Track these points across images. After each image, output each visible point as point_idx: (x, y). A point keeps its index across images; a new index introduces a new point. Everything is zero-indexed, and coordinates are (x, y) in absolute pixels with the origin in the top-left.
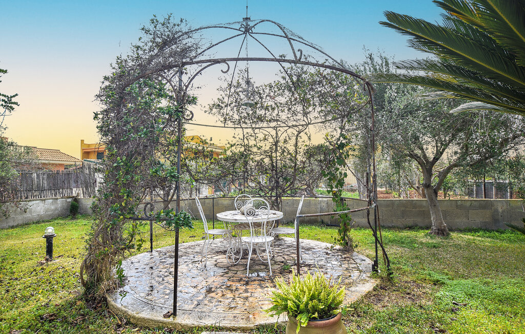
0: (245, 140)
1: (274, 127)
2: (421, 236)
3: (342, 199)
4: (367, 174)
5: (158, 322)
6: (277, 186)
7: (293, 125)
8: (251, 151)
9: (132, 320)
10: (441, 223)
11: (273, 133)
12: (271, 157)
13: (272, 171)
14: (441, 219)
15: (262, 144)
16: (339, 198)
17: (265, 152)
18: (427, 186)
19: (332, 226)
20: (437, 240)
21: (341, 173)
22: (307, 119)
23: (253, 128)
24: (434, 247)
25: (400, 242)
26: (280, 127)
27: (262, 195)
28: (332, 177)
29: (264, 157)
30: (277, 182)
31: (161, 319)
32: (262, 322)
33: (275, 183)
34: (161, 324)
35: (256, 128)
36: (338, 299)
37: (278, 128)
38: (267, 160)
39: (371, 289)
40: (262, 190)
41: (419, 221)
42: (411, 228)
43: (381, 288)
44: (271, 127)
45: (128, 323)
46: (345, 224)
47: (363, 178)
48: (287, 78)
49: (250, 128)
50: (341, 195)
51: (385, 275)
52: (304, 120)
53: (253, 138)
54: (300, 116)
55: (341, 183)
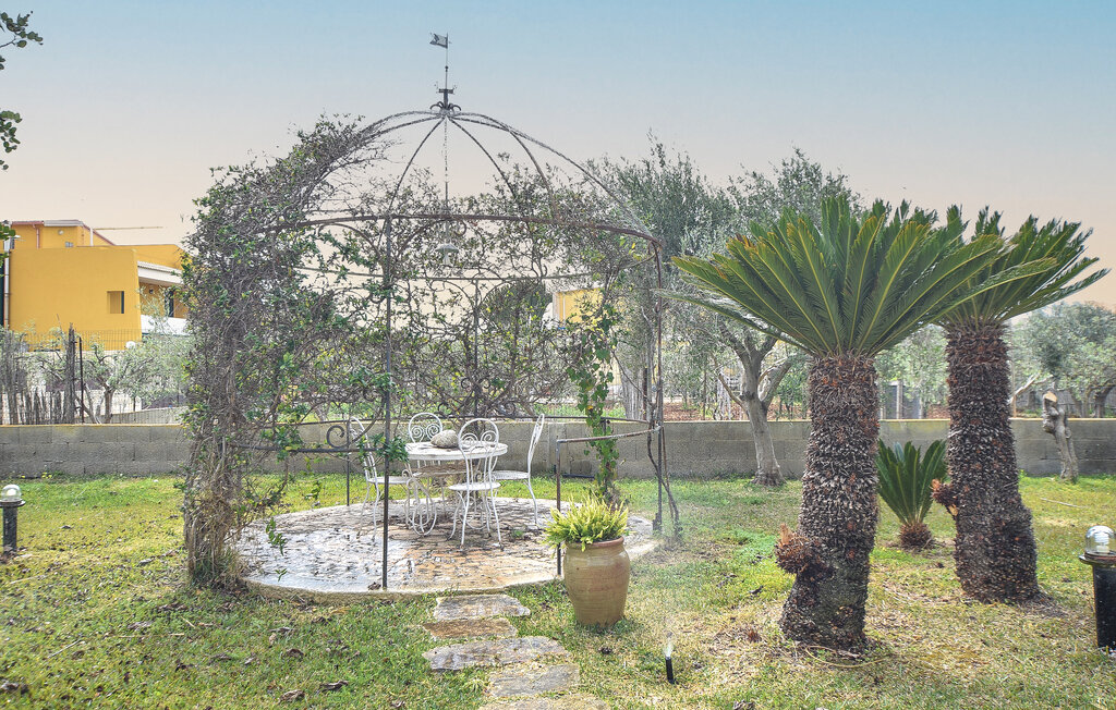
0: (413, 303)
1: (473, 279)
2: (738, 488)
3: (603, 421)
4: (646, 371)
5: (365, 594)
6: (476, 395)
7: (510, 277)
8: (422, 325)
9: (316, 599)
10: (772, 463)
11: (471, 290)
12: (465, 339)
13: (467, 366)
14: (771, 457)
15: (447, 311)
16: (598, 418)
17: (455, 328)
18: (750, 396)
19: (574, 477)
20: (764, 493)
21: (601, 373)
22: (540, 268)
23: (427, 279)
24: (756, 502)
25: (703, 499)
26: (486, 279)
27: (445, 413)
28: (587, 382)
29: (453, 338)
30: (477, 388)
31: (366, 590)
32: (514, 583)
33: (473, 390)
34: (369, 597)
35: (435, 280)
36: (620, 523)
37: (480, 282)
38: (457, 346)
39: (652, 549)
40: (446, 404)
41: (739, 462)
42: (722, 476)
43: (666, 549)
44: (465, 279)
45: (313, 603)
46: (608, 464)
47: (636, 378)
48: (507, 188)
49: (422, 278)
50: (601, 412)
51: (670, 534)
52: (532, 269)
53: (428, 299)
54: (526, 261)
55: (602, 392)
